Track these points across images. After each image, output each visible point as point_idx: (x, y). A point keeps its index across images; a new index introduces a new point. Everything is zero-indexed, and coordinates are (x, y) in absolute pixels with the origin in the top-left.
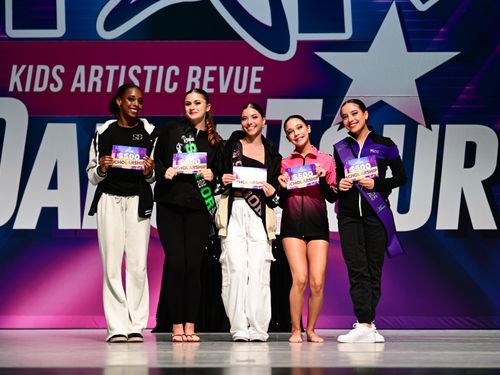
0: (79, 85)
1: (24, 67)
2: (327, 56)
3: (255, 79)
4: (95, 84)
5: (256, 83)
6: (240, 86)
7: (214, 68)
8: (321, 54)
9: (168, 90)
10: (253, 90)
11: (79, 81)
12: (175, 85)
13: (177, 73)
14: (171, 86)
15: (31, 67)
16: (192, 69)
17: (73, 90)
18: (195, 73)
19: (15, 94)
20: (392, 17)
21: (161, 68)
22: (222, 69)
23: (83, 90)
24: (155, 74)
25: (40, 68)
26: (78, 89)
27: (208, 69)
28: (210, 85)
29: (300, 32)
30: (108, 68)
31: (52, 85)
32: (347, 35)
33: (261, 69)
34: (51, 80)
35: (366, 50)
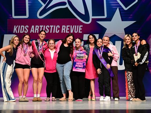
0: (32, 31)
1: (17, 26)
2: (100, 23)
3: (80, 29)
4: (37, 30)
5: (81, 30)
6: (76, 31)
7: (69, 26)
8: (98, 22)
9: (56, 32)
10: (80, 32)
11: (32, 30)
12: (59, 31)
13: (59, 27)
14: (57, 31)
15: (19, 26)
16: (63, 26)
17: (31, 32)
18: (64, 27)
19: (15, 34)
20: (118, 12)
21: (55, 26)
22: (71, 26)
23: (33, 32)
24: (53, 28)
25: (22, 26)
26: (32, 32)
27: (67, 26)
28: (68, 31)
29: (92, 16)
30: (40, 26)
31: (25, 31)
32: (105, 17)
33: (82, 26)
34: (25, 30)
35: (111, 21)
